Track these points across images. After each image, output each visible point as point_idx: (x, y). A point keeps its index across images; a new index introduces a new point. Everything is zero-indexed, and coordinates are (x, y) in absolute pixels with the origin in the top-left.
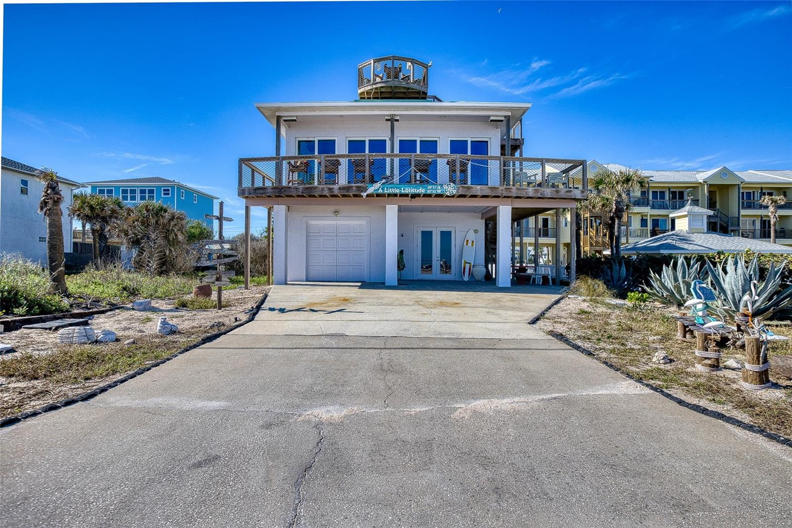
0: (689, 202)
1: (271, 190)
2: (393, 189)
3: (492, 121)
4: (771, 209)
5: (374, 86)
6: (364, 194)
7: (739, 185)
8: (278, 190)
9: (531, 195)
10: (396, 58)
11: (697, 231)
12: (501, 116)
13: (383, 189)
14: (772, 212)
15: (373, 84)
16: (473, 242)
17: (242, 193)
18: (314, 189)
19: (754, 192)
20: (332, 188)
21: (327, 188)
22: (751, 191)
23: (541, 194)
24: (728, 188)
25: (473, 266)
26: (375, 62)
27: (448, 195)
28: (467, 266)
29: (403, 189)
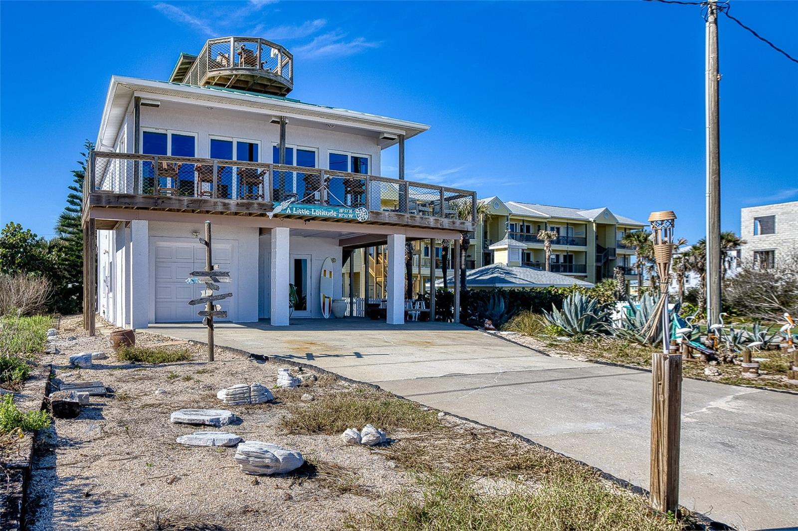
0: (507, 235)
1: (141, 200)
2: (303, 210)
3: (385, 138)
4: (547, 243)
5: (235, 72)
6: (270, 214)
7: (507, 216)
8: (152, 201)
9: (432, 224)
10: (264, 42)
11: (514, 264)
12: (394, 134)
13: (291, 209)
14: (547, 247)
15: (232, 70)
16: (331, 272)
17: (97, 200)
18: (204, 203)
19: (516, 224)
20: (228, 204)
21: (221, 202)
22: (514, 223)
23: (441, 225)
24: (498, 218)
25: (333, 301)
26: (235, 41)
27: (360, 220)
28: (327, 300)
29: (313, 210)
